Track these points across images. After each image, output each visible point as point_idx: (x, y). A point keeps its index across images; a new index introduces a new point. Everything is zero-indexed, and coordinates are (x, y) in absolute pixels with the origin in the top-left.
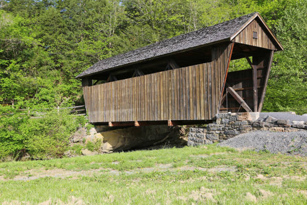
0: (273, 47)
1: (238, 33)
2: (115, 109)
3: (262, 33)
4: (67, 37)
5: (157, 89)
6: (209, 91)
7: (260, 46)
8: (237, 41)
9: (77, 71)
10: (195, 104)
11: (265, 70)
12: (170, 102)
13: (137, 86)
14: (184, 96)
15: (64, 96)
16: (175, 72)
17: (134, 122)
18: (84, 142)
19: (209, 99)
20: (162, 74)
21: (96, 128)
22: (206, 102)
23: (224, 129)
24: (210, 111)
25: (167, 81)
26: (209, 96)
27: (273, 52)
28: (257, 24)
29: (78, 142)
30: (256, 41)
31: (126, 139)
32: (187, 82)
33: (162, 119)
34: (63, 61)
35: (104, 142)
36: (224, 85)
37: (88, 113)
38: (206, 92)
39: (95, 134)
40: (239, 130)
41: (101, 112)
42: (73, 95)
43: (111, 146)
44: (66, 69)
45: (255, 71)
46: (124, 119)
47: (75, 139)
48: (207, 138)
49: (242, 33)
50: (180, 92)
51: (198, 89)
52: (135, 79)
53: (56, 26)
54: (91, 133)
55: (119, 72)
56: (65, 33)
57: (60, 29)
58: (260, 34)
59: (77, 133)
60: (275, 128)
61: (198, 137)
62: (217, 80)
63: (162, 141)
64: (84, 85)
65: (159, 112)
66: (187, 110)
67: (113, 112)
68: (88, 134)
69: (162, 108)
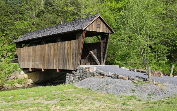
0: (110, 32)
1: (87, 26)
2: (33, 61)
4: (9, 18)
5: (52, 52)
6: (75, 55)
7: (102, 32)
8: (87, 29)
9: (15, 39)
10: (69, 61)
11: (106, 43)
12: (58, 60)
13: (43, 50)
14: (64, 57)
15: (8, 52)
16: (60, 44)
17: (41, 69)
18: (17, 79)
19: (75, 59)
20: (54, 44)
21: (24, 71)
22: (73, 60)
23: (80, 75)
24: (75, 65)
25: (56, 48)
26: (75, 57)
27: (110, 34)
28: (100, 20)
29: (13, 79)
30: (99, 29)
31: (41, 77)
32: (65, 50)
33: (54, 69)
34: (7, 32)
35: (29, 78)
36: (81, 52)
37: (20, 63)
38: (73, 56)
39: (23, 74)
40: (86, 76)
41: (26, 63)
42: (13, 51)
43: (32, 81)
44: (9, 37)
45: (102, 44)
46: (37, 67)
47: (12, 77)
48: (73, 79)
49: (90, 25)
50: (62, 54)
51: (70, 54)
52: (42, 46)
53: (3, 11)
54: (21, 74)
55: (34, 42)
56: (8, 16)
57: (5, 13)
58: (102, 25)
59: (13, 74)
60: (100, 76)
61: (70, 78)
62: (78, 49)
63: (61, 78)
64: (17, 47)
65: (53, 64)
66: (65, 64)
67: (31, 63)
68: (19, 74)
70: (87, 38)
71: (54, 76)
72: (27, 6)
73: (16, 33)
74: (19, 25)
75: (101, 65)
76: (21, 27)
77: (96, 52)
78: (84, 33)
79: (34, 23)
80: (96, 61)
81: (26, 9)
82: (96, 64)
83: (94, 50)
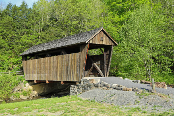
0: (113, 44)
1: (91, 38)
2: (37, 74)
3: (106, 38)
4: (16, 32)
5: (56, 65)
6: (79, 67)
7: (105, 44)
8: (91, 42)
9: (21, 52)
10: (73, 73)
11: (109, 55)
12: (62, 71)
13: (48, 62)
14: (68, 69)
15: (14, 64)
16: (64, 56)
17: (46, 81)
18: (22, 91)
19: (78, 71)
20: (59, 57)
21: (29, 83)
22: (77, 72)
23: (84, 87)
24: (79, 77)
25: (61, 61)
26: (79, 69)
27: (113, 46)
28: (103, 33)
29: (19, 91)
30: (102, 42)
31: (46, 89)
32: (69, 62)
33: (59, 80)
34: (14, 46)
35: (33, 90)
36: (85, 64)
37: (25, 75)
38: (77, 68)
39: (28, 86)
40: (90, 88)
41: (31, 75)
42: (19, 64)
43: (37, 93)
44: (15, 50)
45: (105, 56)
46: (42, 79)
47: (17, 90)
48: (77, 91)
49: (94, 38)
50: (67, 66)
51: (74, 66)
52: (47, 58)
53: (10, 26)
54: (26, 86)
55: (40, 54)
56: (15, 30)
57: (13, 28)
58: (105, 38)
59: (19, 86)
60: (104, 88)
61: (74, 90)
62: (82, 61)
63: (66, 89)
64: (23, 59)
65: (57, 76)
66: (69, 76)
67: (36, 75)
68: (25, 86)
69: (58, 75)
70: (90, 50)
71: (59, 88)
72: (33, 21)
73: (22, 47)
74: (25, 39)
75: (104, 76)
76: (27, 41)
77: (100, 63)
78: (88, 46)
79: (40, 36)
80: (99, 73)
81: (32, 24)
82: (100, 76)
83: (97, 62)
